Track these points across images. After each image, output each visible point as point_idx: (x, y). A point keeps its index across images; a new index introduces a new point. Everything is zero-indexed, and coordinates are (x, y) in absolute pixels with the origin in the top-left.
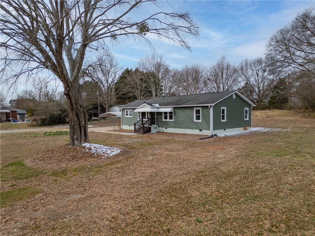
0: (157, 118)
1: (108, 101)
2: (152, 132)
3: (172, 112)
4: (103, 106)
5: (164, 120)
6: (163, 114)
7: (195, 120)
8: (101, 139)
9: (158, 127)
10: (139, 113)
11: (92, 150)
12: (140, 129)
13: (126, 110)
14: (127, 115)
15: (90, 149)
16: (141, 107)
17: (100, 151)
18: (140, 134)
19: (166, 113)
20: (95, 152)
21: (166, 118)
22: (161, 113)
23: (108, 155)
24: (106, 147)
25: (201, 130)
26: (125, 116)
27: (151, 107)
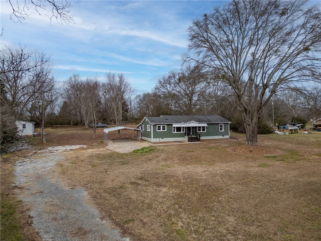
7: (220, 131)
13: (158, 125)
25: (223, 136)
26: (157, 131)
27: (198, 123)
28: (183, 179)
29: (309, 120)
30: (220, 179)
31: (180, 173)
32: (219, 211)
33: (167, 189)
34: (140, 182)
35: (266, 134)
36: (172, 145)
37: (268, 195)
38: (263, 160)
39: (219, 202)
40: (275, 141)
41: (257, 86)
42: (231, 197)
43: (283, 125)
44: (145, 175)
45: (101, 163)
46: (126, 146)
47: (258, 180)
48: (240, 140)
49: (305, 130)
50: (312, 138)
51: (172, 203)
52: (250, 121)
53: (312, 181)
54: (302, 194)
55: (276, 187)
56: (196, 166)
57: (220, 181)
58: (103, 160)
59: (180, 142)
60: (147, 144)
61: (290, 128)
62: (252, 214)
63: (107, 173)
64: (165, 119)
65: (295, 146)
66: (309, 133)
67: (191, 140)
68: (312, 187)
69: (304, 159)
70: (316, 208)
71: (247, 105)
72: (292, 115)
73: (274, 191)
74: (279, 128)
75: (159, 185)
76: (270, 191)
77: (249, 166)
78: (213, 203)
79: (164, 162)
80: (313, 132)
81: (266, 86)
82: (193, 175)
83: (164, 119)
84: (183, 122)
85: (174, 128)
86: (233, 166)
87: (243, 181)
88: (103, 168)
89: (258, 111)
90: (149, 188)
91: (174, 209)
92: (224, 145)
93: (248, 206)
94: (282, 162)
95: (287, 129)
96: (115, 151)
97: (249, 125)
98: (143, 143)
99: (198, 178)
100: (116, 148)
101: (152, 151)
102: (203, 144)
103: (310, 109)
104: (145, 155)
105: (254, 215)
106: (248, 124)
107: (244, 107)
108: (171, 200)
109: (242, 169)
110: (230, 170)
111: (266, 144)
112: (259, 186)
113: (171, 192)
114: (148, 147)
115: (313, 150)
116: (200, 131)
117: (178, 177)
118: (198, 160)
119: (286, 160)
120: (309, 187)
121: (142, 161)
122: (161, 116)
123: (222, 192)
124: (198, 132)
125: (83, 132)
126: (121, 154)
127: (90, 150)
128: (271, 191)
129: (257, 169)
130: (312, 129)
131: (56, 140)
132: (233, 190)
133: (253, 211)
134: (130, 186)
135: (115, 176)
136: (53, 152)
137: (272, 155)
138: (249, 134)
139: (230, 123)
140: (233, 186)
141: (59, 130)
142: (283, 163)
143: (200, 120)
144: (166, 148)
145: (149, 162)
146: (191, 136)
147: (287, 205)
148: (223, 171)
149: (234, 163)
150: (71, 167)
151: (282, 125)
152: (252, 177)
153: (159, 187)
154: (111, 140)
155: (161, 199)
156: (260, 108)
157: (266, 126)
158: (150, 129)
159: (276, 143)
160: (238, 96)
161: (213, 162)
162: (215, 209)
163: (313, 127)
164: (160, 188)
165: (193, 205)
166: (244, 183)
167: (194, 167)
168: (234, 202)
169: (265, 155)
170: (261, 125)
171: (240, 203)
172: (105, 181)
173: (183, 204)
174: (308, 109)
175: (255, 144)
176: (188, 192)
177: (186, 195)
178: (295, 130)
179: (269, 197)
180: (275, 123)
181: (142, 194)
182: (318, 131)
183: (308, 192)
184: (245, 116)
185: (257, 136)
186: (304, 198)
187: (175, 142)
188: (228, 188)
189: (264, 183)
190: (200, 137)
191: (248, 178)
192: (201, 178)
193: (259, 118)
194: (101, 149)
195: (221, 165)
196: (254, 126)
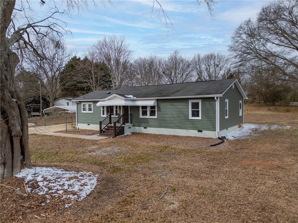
0: (131, 114)
1: (53, 93)
2: (126, 134)
3: (155, 106)
4: (46, 99)
5: (141, 116)
6: (141, 108)
7: (191, 117)
8: (50, 147)
9: (133, 126)
10: (103, 107)
11: (38, 186)
12: (108, 129)
13: (82, 104)
14: (84, 110)
15: (34, 185)
16: (109, 100)
17: (58, 187)
18: (109, 138)
19: (144, 107)
20: (47, 193)
21: (145, 113)
22: (138, 107)
23: (76, 196)
24: (68, 175)
25: (200, 131)
26: (82, 111)
116: (146, 115)
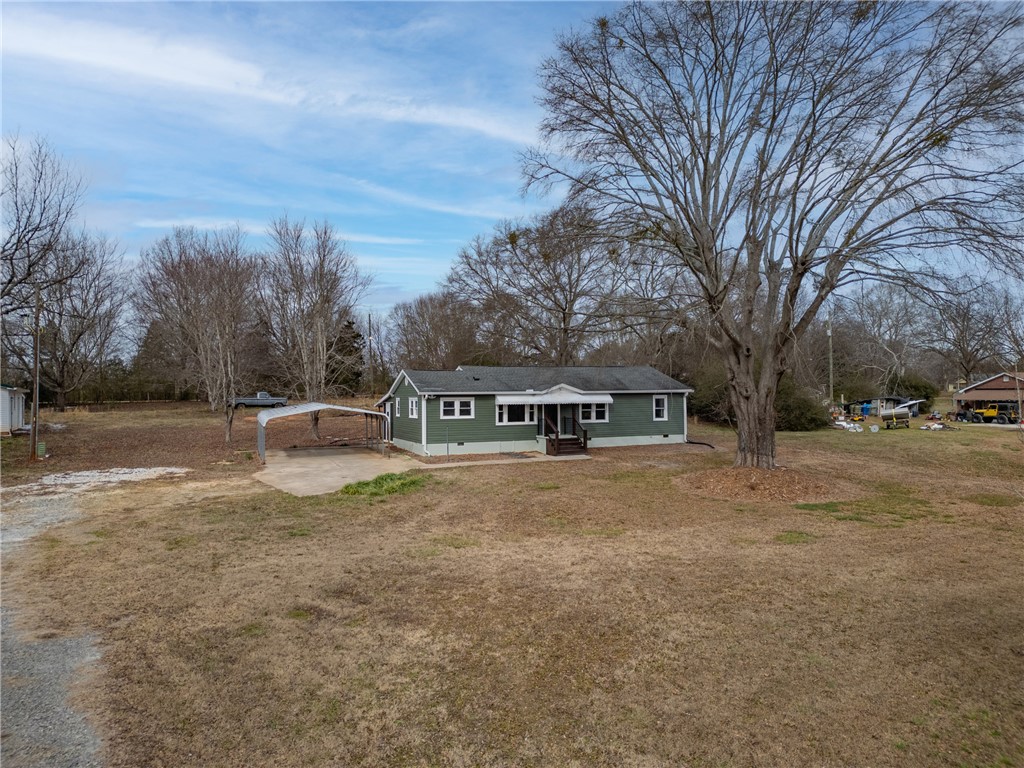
6: (581, 408)
7: (655, 419)
13: (444, 399)
21: (587, 416)
25: (666, 436)
26: (442, 417)
27: (582, 392)
28: (500, 591)
29: (943, 388)
30: (631, 588)
31: (493, 568)
32: (605, 727)
33: (428, 636)
34: (330, 606)
35: (807, 430)
36: (491, 467)
37: (800, 653)
38: (793, 517)
39: (614, 687)
40: (833, 452)
41: (773, 267)
42: (662, 665)
43: (862, 403)
44: (359, 578)
45: (208, 534)
46: (327, 471)
47: (770, 592)
48: (720, 449)
49: (932, 419)
50: (953, 443)
51: (430, 693)
52: (751, 385)
53: (960, 597)
54: (925, 649)
55: (831, 619)
56: (557, 540)
57: (633, 600)
58: (221, 521)
59: (522, 455)
60: (405, 463)
61: (883, 412)
62: (732, 742)
63: (220, 570)
64: (471, 379)
65: (900, 468)
66: (945, 427)
67: (556, 447)
68: (962, 619)
69: (931, 513)
70: (979, 711)
71: (740, 331)
72: (890, 372)
73: (823, 636)
74: (849, 412)
75: (398, 618)
76: (809, 636)
77: (742, 540)
78: (588, 692)
79: (446, 527)
80: (956, 425)
81: (803, 264)
82: (537, 576)
83: (467, 378)
84: (531, 387)
85: (501, 407)
86: (686, 537)
87: (715, 598)
88: (211, 551)
89: (778, 350)
90: (356, 630)
91: (429, 723)
92: (664, 467)
93: (723, 702)
94: (857, 524)
95: (876, 416)
96: (278, 488)
97: (747, 398)
98: (392, 460)
99: (556, 586)
100: (288, 476)
101: (412, 488)
102: (597, 461)
103: (946, 354)
104: (382, 501)
105: (742, 749)
106: (745, 393)
107: (729, 336)
108: (427, 683)
109: (717, 550)
110: (675, 554)
111: (805, 462)
112: (772, 618)
113: (438, 647)
114: (402, 474)
115: (960, 483)
116: (589, 418)
117: (482, 582)
118: (567, 520)
119: (869, 518)
120: (951, 621)
121: (368, 523)
122: (459, 368)
123: (632, 643)
124: (581, 421)
125: (198, 422)
126: (296, 497)
127: (192, 485)
128: (814, 639)
129: (768, 551)
130: (953, 414)
131: (87, 451)
132: (674, 634)
133: (739, 728)
134: (287, 623)
135: (244, 582)
136: (53, 492)
137: (823, 500)
138: (746, 427)
139: (688, 391)
140: (677, 617)
141: (115, 414)
142: (860, 528)
143: (588, 382)
144: (466, 477)
145: (389, 528)
146: (557, 436)
147: (869, 698)
148: (650, 558)
149: (692, 530)
150: (86, 548)
151: (857, 401)
152: (747, 582)
153: (397, 625)
154: (285, 450)
155: (389, 676)
156: (785, 341)
157: (806, 405)
158: (417, 411)
159: (837, 459)
160: (711, 299)
161: (620, 527)
162: (592, 719)
163: (955, 408)
164: (401, 632)
165: (509, 704)
166: (716, 604)
167: (551, 545)
168: (669, 687)
169: (801, 502)
170: (791, 401)
171: (691, 690)
172: (193, 605)
173: (468, 700)
174: (940, 353)
175: (768, 463)
176: (501, 647)
177: (494, 658)
178: (899, 417)
179: (803, 663)
180: (837, 396)
181: (319, 659)
182: (973, 422)
183: (947, 642)
184: (735, 368)
185: (772, 435)
186: (936, 667)
187: (503, 455)
188: (657, 625)
189: (789, 604)
190: (586, 439)
191: (732, 587)
192: (566, 585)
193: (781, 374)
194: (235, 482)
195: (644, 536)
196: (762, 401)
